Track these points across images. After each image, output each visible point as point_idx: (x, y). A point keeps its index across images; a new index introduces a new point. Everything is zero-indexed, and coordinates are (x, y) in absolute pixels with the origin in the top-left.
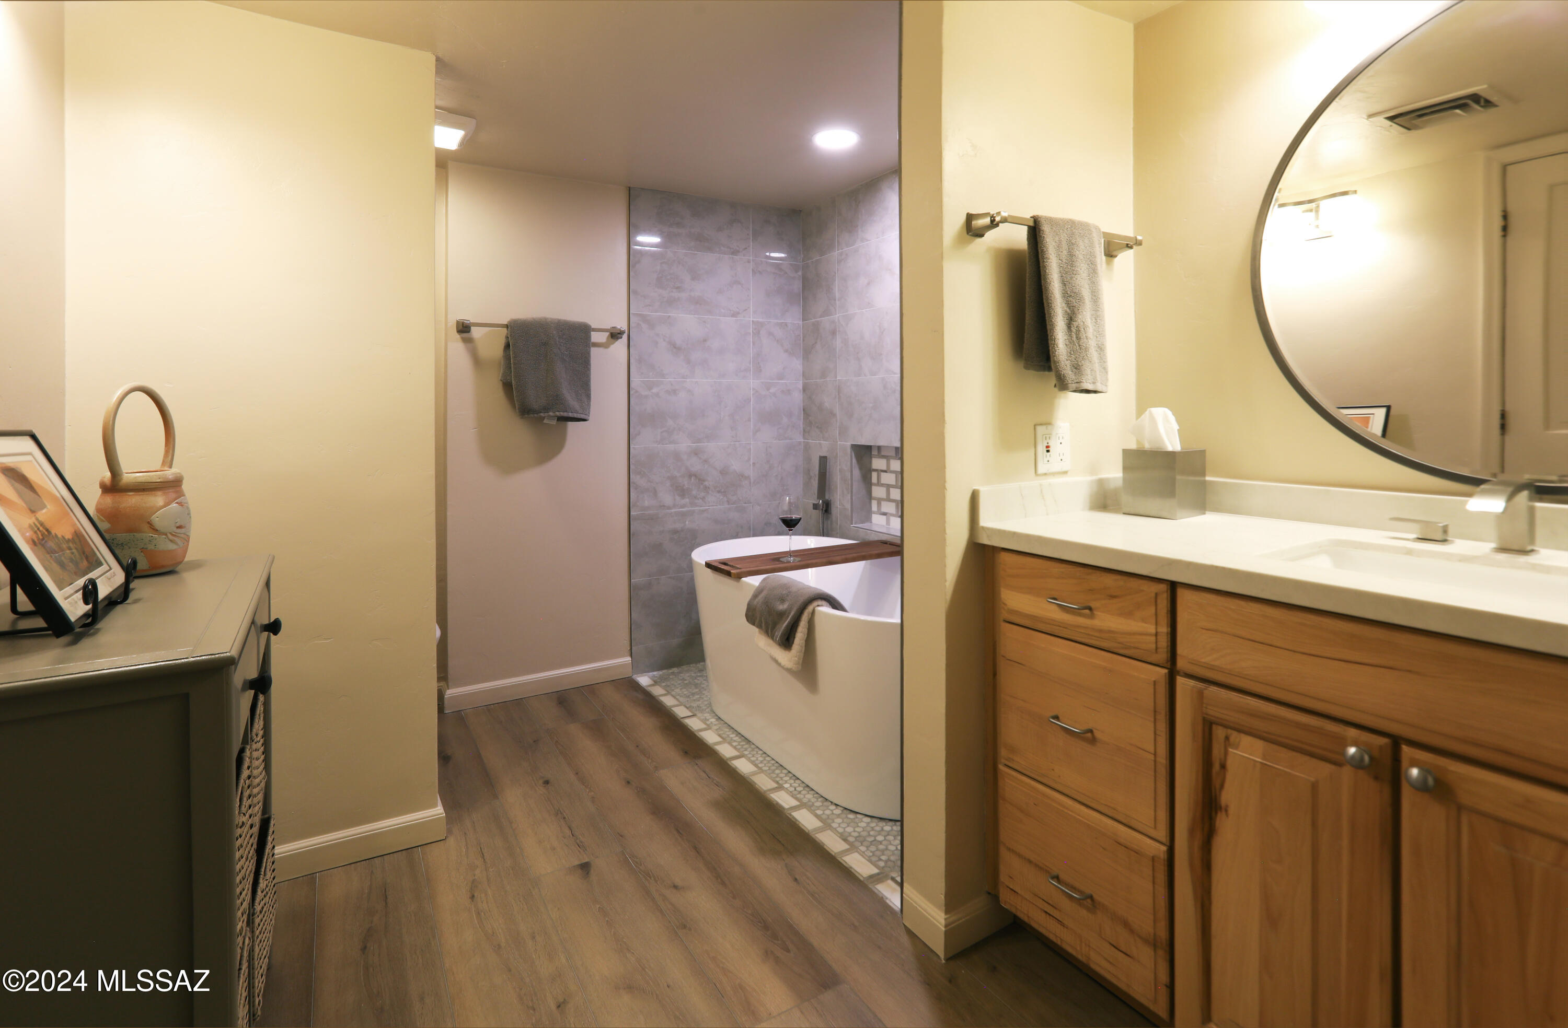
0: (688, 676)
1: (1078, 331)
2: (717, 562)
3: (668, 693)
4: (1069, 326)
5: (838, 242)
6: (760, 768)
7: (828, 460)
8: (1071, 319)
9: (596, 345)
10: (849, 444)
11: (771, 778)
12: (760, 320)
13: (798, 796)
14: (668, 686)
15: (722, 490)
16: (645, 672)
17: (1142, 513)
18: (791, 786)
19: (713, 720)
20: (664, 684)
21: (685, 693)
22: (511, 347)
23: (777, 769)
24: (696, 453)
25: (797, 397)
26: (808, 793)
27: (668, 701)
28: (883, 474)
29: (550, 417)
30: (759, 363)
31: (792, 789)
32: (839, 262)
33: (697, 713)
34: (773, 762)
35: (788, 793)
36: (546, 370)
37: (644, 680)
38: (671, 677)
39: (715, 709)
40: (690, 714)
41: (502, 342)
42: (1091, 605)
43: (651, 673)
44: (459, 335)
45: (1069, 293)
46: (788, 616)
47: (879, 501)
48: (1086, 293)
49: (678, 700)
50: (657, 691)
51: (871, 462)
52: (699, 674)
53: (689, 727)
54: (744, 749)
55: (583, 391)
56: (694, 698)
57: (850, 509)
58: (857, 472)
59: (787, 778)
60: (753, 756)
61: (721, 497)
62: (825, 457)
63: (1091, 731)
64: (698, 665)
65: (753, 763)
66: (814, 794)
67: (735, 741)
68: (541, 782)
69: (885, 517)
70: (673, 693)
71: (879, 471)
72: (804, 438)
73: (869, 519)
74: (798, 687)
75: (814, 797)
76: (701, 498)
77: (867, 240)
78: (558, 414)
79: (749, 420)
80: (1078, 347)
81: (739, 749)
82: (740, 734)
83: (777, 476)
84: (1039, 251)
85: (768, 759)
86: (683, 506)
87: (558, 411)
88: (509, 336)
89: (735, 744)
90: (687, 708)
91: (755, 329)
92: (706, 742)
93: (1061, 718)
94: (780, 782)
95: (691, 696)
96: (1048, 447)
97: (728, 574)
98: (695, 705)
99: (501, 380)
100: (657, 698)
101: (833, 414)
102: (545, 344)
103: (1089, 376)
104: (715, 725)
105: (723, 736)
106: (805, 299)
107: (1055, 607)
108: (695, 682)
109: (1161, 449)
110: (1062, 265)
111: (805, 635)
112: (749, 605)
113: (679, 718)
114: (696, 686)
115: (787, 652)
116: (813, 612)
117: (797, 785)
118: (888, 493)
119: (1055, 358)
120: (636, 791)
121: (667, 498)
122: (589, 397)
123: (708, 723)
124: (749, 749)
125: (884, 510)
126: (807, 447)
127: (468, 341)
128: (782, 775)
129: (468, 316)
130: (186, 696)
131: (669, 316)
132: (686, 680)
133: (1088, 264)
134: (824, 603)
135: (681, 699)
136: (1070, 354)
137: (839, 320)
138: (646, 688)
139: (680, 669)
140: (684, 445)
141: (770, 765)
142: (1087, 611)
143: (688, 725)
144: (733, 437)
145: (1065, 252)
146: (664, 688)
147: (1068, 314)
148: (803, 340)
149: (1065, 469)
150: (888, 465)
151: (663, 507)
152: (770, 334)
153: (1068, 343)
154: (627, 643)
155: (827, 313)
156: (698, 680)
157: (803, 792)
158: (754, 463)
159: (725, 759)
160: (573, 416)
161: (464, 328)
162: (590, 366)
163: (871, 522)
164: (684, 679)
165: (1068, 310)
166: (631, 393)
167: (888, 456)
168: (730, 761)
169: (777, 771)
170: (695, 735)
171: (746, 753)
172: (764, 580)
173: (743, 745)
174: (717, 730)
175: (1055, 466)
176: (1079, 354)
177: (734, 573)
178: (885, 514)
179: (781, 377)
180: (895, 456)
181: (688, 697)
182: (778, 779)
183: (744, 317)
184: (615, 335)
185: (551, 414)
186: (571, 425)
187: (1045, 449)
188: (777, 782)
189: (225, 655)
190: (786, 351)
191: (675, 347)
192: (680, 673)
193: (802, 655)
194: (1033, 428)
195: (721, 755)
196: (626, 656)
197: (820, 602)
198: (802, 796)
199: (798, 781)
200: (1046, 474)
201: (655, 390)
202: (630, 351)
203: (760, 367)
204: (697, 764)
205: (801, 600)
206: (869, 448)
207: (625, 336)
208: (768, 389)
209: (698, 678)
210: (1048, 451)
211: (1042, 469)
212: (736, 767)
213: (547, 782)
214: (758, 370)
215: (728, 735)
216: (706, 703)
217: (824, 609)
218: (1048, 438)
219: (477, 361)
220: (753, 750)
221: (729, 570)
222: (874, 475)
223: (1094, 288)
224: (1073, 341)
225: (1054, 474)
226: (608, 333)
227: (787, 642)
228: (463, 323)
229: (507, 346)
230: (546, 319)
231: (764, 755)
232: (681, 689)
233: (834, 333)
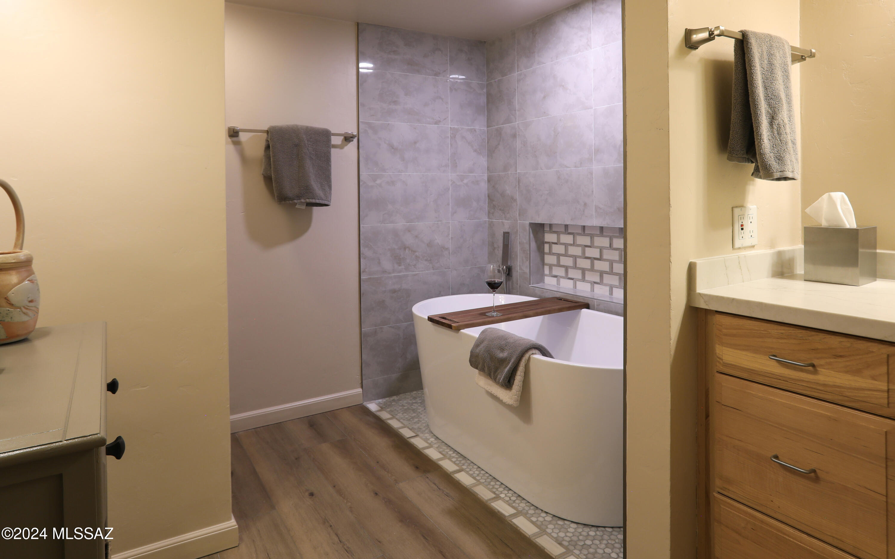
0: (406, 403)
1: (779, 128)
2: (437, 316)
3: (393, 417)
4: (771, 124)
5: (518, 65)
6: (478, 481)
7: (510, 235)
8: (772, 119)
9: (335, 146)
10: (527, 222)
11: (489, 489)
12: (456, 127)
13: (514, 505)
14: (392, 411)
15: (429, 259)
16: (373, 400)
17: (824, 280)
18: (506, 496)
19: (432, 439)
20: (389, 410)
21: (407, 416)
22: (271, 149)
23: (491, 481)
24: (409, 230)
25: (484, 186)
26: (521, 502)
27: (394, 424)
28: (554, 246)
29: (302, 203)
30: (455, 160)
31: (507, 499)
32: (519, 81)
33: (419, 433)
34: (487, 475)
35: (505, 502)
36: (298, 166)
37: (373, 406)
38: (393, 403)
39: (432, 430)
40: (414, 435)
41: (263, 144)
42: (813, 362)
43: (377, 401)
44: (230, 138)
45: (770, 96)
46: (509, 363)
47: (551, 266)
48: (783, 95)
49: (402, 423)
50: (384, 415)
51: (544, 236)
52: (414, 401)
53: (415, 445)
54: (462, 464)
55: (325, 183)
56: (414, 421)
57: (528, 273)
58: (533, 245)
59: (501, 489)
60: (470, 470)
61: (428, 264)
62: (508, 233)
63: (814, 471)
64: (412, 394)
65: (471, 475)
66: (526, 503)
67: (453, 457)
68: (307, 494)
69: (555, 279)
70: (397, 417)
71: (550, 244)
72: (489, 218)
73: (542, 280)
74: (515, 419)
75: (526, 506)
76: (413, 265)
77: (543, 63)
78: (308, 200)
79: (448, 205)
80: (779, 142)
81: (458, 464)
82: (456, 451)
83: (468, 247)
84: (746, 60)
85: (483, 472)
86: (400, 272)
87: (308, 199)
88: (269, 140)
89: (454, 460)
90: (411, 430)
91: (453, 134)
92: (431, 458)
93: (780, 457)
94: (497, 492)
95: (411, 420)
96: (742, 225)
97: (449, 327)
98: (416, 427)
99: (263, 174)
100: (385, 421)
101: (513, 199)
102: (296, 145)
103: (790, 166)
104: (435, 444)
105: (443, 453)
106: (489, 111)
107: (774, 363)
108: (412, 407)
109: (841, 227)
110: (764, 73)
111: (522, 377)
112: (472, 352)
113: (406, 438)
114: (414, 411)
115: (508, 392)
116: (529, 358)
117: (510, 495)
118: (558, 260)
119: (761, 150)
120: (383, 501)
121: (387, 265)
122: (330, 187)
123: (429, 442)
124: (466, 464)
125: (555, 273)
126: (491, 225)
127: (237, 144)
128: (497, 487)
129: (238, 125)
130: (60, 476)
131: (389, 124)
132: (405, 406)
133: (783, 72)
134: (537, 351)
135: (405, 422)
136: (773, 146)
137: (518, 126)
138: (375, 413)
139: (398, 397)
140: (400, 224)
141: (485, 477)
142: (810, 368)
143: (414, 444)
144: (436, 218)
145: (766, 62)
146: (390, 412)
147: (770, 114)
148: (488, 142)
149: (753, 244)
150: (558, 239)
151: (384, 272)
152: (463, 137)
153: (770, 138)
154: (358, 377)
155: (508, 121)
156: (414, 406)
157: (517, 501)
158: (451, 238)
159: (449, 473)
160: (319, 203)
161: (233, 133)
162: (331, 163)
163: (544, 283)
164: (403, 406)
165: (770, 110)
166: (361, 184)
167: (558, 232)
168: (453, 474)
169: (492, 483)
170: (421, 452)
171: (464, 467)
172: (483, 332)
173: (460, 461)
174: (437, 448)
175: (748, 242)
176: (780, 147)
177: (455, 327)
178: (555, 276)
179: (471, 171)
180: (564, 231)
181: (409, 420)
182: (494, 490)
183: (444, 124)
184: (348, 139)
185: (303, 200)
186: (315, 209)
187: (740, 228)
188: (494, 493)
189: (96, 436)
190: (475, 151)
191: (393, 148)
192: (399, 400)
193: (520, 393)
194: (731, 209)
195: (444, 469)
196: (359, 388)
197: (534, 351)
198: (517, 505)
199: (510, 492)
200: (740, 248)
201: (378, 182)
202: (360, 151)
203: (456, 163)
204: (427, 478)
205: (519, 350)
206: (542, 225)
207: (355, 140)
208: (462, 181)
209: (414, 405)
210: (742, 229)
211: (737, 244)
212: (459, 480)
213: (312, 494)
214: (455, 166)
215: (447, 453)
216: (424, 425)
217: (538, 357)
218: (742, 218)
219: (244, 159)
220: (469, 465)
221: (450, 324)
222: (547, 247)
223: (788, 92)
224: (775, 136)
225: (745, 248)
226: (343, 137)
227: (508, 383)
228: (234, 129)
229: (268, 147)
230: (297, 126)
231: (479, 469)
232: (403, 414)
233: (514, 136)
